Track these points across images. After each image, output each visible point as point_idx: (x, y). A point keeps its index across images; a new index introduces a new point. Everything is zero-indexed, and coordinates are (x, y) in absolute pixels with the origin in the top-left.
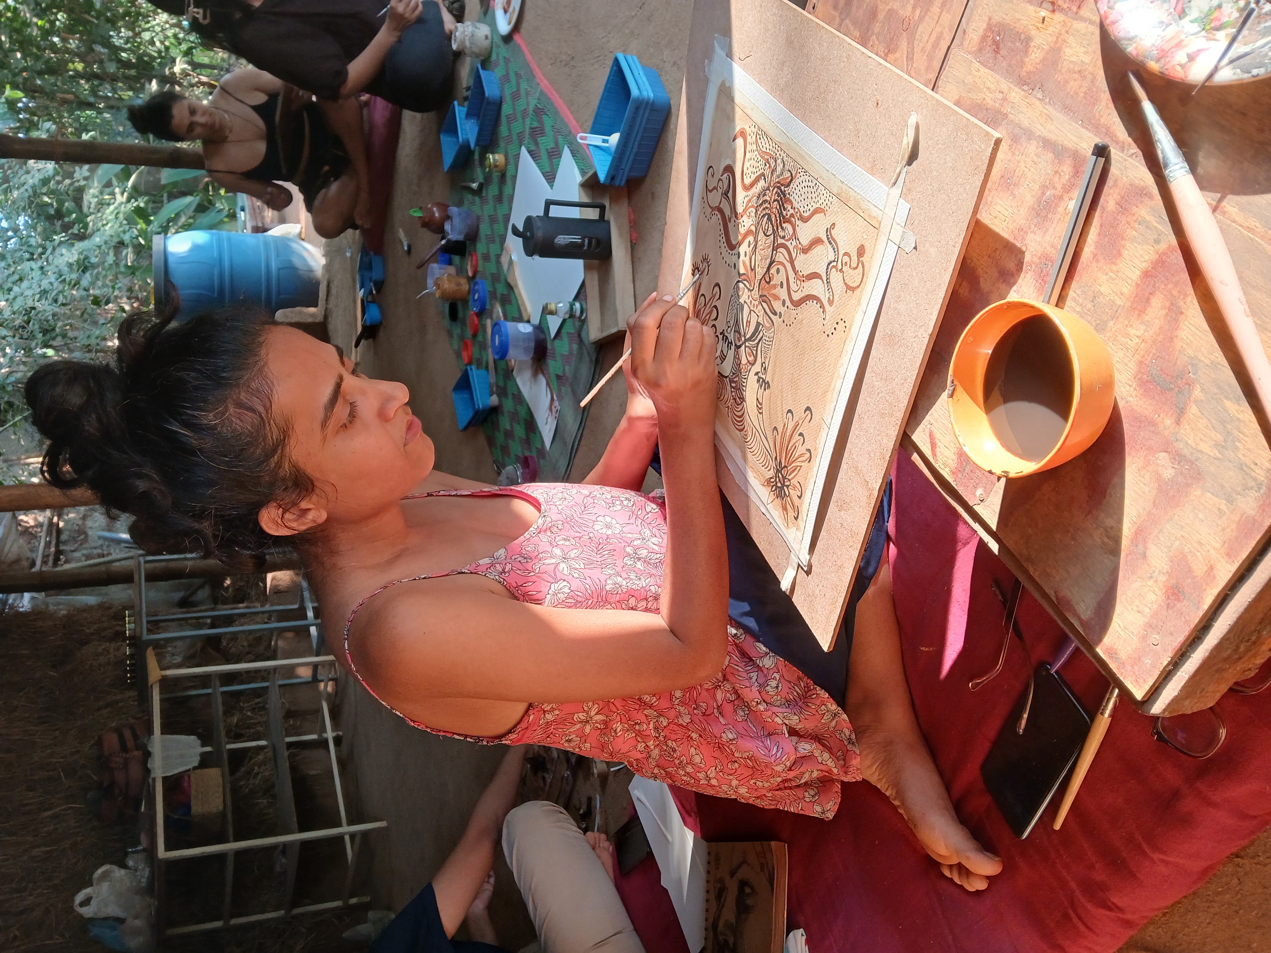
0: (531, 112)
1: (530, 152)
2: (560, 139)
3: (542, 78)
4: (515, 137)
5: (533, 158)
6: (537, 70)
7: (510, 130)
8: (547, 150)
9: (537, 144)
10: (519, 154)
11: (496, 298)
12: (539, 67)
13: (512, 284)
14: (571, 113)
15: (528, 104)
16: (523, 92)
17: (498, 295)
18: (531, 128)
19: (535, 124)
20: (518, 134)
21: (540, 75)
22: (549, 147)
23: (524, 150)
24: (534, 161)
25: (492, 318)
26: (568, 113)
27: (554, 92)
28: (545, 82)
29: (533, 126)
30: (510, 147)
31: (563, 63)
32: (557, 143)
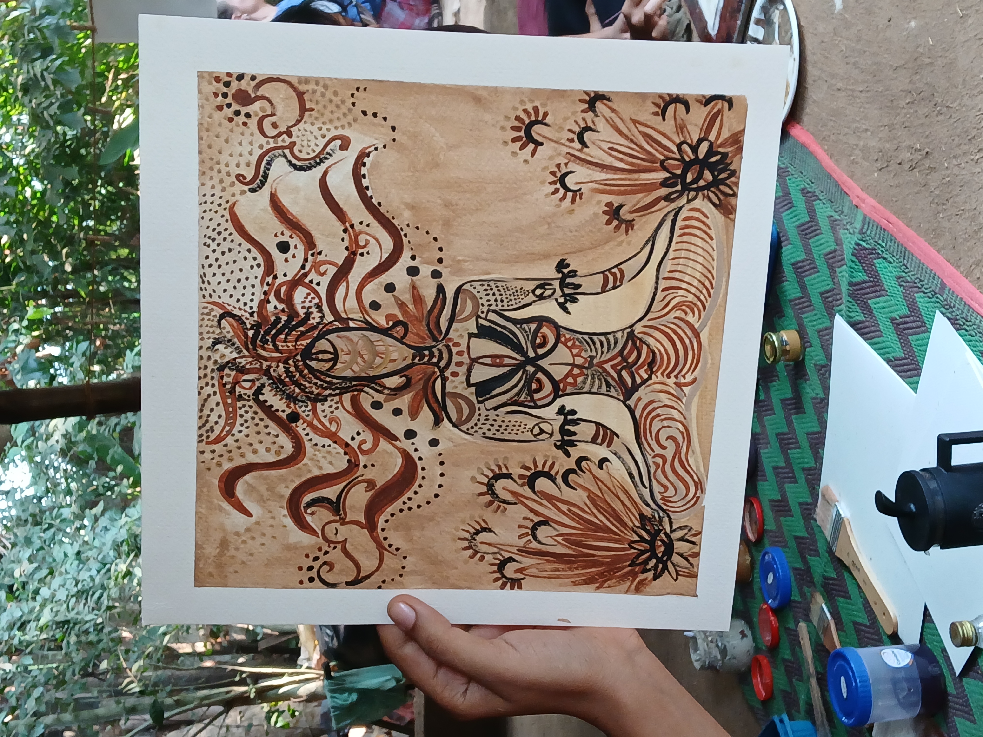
0: (848, 255)
1: (854, 325)
2: (921, 300)
3: (864, 195)
4: (816, 300)
5: (861, 335)
6: (850, 182)
7: (803, 287)
8: (892, 319)
9: (867, 310)
10: (831, 328)
11: (811, 583)
12: (852, 177)
13: (847, 561)
14: (939, 251)
15: (838, 242)
16: (824, 224)
17: (817, 578)
18: (851, 284)
19: (861, 276)
20: (822, 294)
21: (859, 191)
22: (895, 315)
23: (840, 323)
24: (866, 339)
25: (808, 620)
26: (933, 252)
27: (893, 218)
28: (872, 201)
29: (854, 280)
30: (807, 317)
31: (907, 166)
32: (913, 307)
